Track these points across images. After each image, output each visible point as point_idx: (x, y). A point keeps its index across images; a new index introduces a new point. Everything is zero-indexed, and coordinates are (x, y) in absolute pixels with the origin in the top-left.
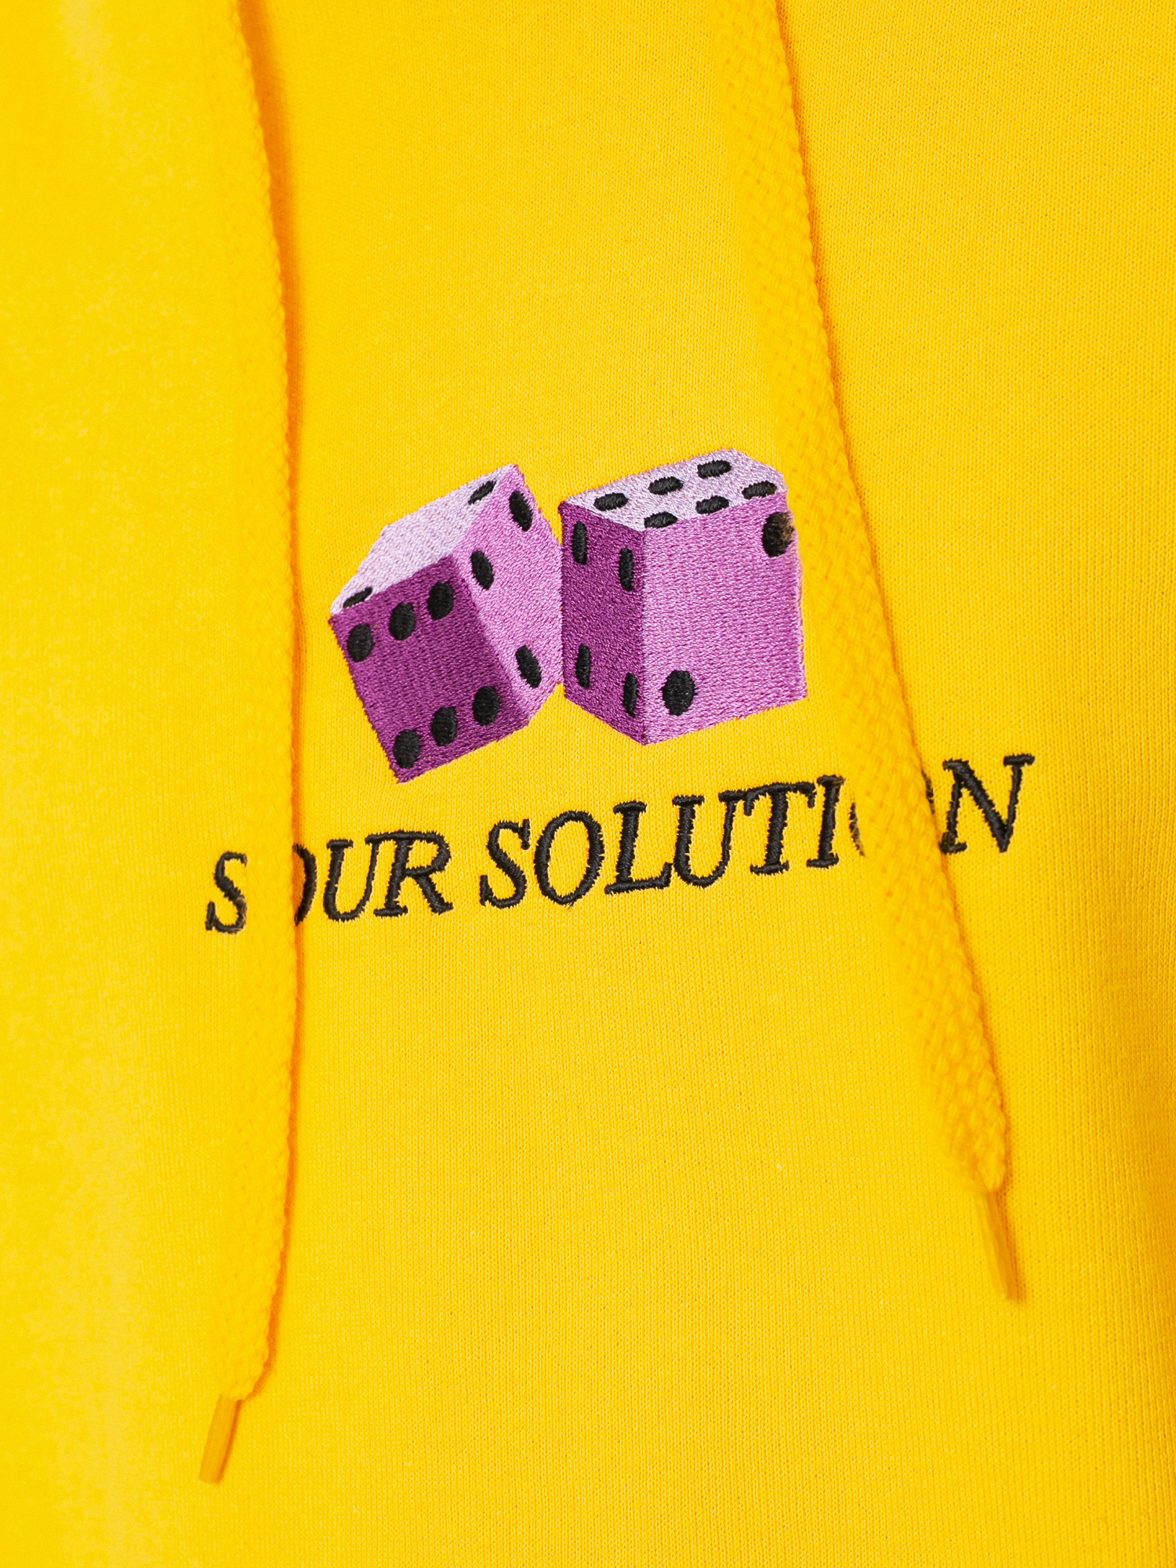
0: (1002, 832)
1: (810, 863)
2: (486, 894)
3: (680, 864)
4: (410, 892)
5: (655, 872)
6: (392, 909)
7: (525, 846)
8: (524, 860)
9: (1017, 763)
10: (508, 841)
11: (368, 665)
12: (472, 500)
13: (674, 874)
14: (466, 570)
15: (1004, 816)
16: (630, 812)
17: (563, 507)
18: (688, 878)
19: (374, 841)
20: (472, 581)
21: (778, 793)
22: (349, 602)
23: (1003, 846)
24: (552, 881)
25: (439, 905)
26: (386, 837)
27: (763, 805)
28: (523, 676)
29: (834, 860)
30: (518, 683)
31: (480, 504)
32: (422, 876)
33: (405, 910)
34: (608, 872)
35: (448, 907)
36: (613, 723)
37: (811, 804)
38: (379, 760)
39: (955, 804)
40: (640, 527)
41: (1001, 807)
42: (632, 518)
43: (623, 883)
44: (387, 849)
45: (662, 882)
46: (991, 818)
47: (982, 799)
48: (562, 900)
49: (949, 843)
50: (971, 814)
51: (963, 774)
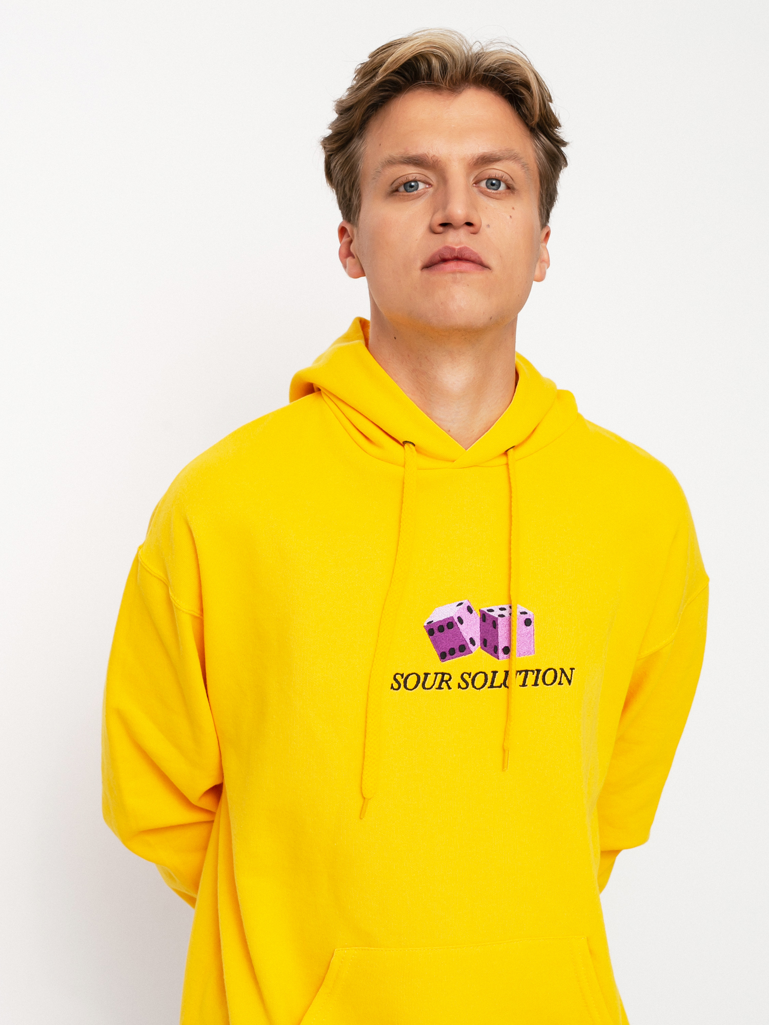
0: (569, 682)
1: (532, 685)
2: (459, 686)
3: (504, 683)
4: (444, 685)
5: (499, 685)
6: (440, 688)
7: (470, 677)
8: (469, 680)
9: (572, 669)
10: (466, 676)
12: (457, 606)
13: (503, 686)
14: (456, 620)
15: (570, 679)
16: (495, 673)
17: (480, 610)
18: (506, 686)
19: (436, 674)
20: (458, 623)
21: (527, 671)
22: (428, 623)
23: (570, 684)
24: (475, 685)
25: (449, 688)
26: (440, 673)
27: (523, 673)
28: (471, 643)
29: (538, 685)
30: (470, 645)
31: (459, 607)
32: (447, 682)
33: (443, 688)
34: (489, 684)
35: (451, 688)
36: (491, 654)
37: (533, 674)
39: (561, 676)
40: (497, 616)
41: (569, 677)
42: (495, 614)
43: (492, 686)
44: (440, 676)
45: (500, 687)
46: (567, 679)
47: (566, 675)
48: (477, 689)
49: (560, 683)
50: (564, 678)
51: (563, 671)
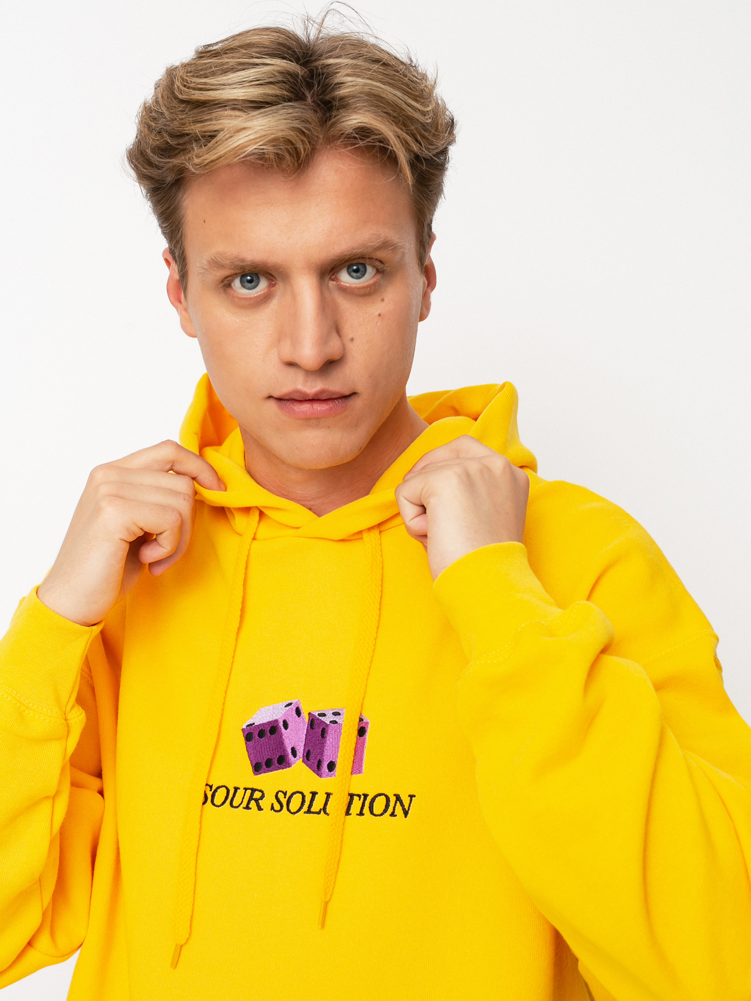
0: (406, 813)
1: (357, 814)
2: (272, 808)
3: (324, 809)
4: (253, 804)
5: (318, 810)
6: (247, 807)
7: (285, 797)
8: (284, 801)
9: (411, 796)
10: (281, 795)
11: (251, 743)
12: (286, 706)
13: (322, 811)
14: (281, 724)
15: (407, 809)
16: (314, 794)
17: (310, 714)
18: (325, 813)
19: (246, 789)
20: (282, 727)
21: (352, 796)
22: (247, 726)
23: (406, 817)
24: (290, 808)
25: (260, 809)
26: (249, 789)
28: (292, 754)
29: (363, 815)
30: (291, 756)
31: (287, 708)
32: (257, 801)
33: (251, 809)
34: (305, 808)
35: (262, 810)
36: (314, 771)
37: (360, 800)
38: (250, 768)
39: (395, 805)
40: (328, 723)
41: (406, 807)
42: (327, 720)
43: (309, 811)
44: (249, 792)
45: (319, 813)
46: (404, 809)
47: (402, 805)
48: (292, 813)
49: (393, 815)
50: (399, 808)
51: (398, 798)
